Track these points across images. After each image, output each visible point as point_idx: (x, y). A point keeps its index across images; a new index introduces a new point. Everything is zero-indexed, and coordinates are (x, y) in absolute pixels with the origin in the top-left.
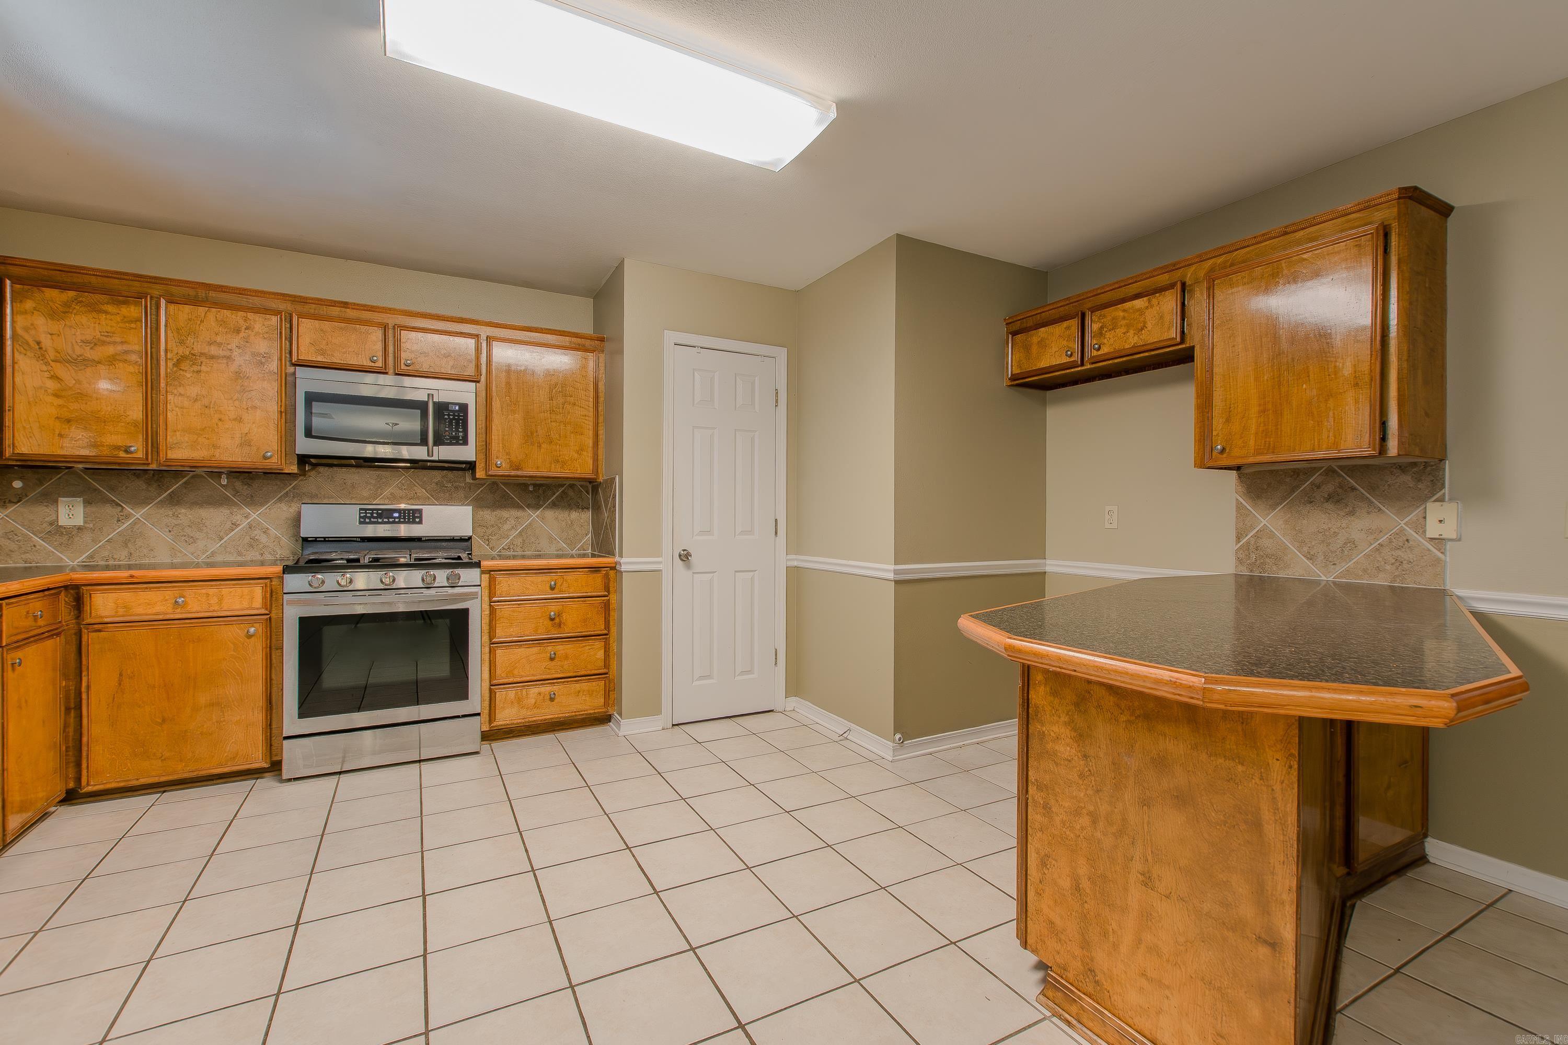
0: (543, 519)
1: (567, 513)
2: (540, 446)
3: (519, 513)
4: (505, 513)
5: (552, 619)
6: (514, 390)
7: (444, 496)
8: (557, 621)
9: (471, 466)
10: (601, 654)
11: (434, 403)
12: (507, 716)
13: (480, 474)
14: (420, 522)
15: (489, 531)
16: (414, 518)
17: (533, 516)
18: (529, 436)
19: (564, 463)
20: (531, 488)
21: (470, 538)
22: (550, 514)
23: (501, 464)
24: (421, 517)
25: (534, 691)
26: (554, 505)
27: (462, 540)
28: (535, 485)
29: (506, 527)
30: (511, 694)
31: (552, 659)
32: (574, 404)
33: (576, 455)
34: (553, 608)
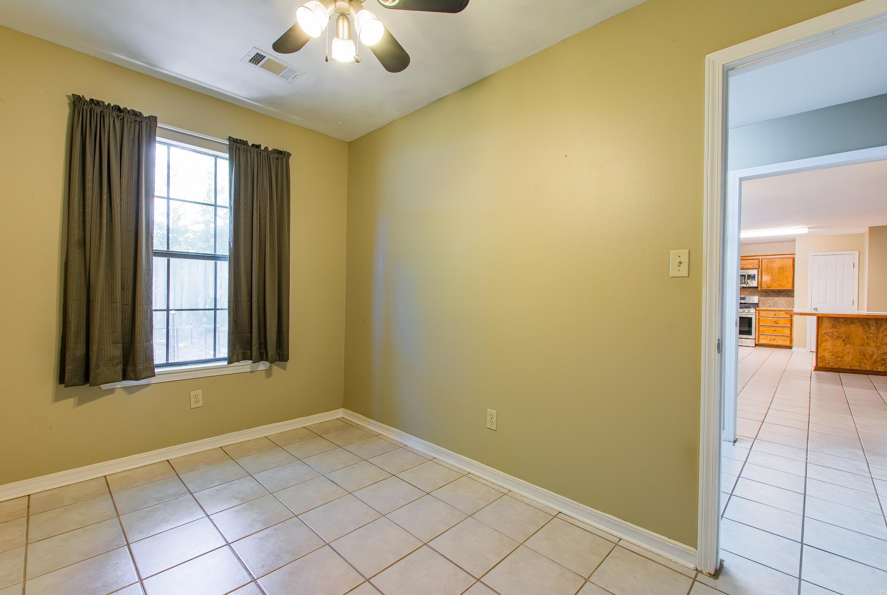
0: (780, 300)
1: (787, 298)
2: (775, 282)
3: (773, 298)
4: (768, 298)
5: (775, 322)
6: (768, 270)
7: (753, 294)
8: (776, 322)
9: (757, 287)
10: (789, 331)
11: (747, 275)
12: (762, 341)
13: (759, 289)
14: (745, 300)
15: (764, 302)
16: (744, 299)
17: (776, 299)
18: (773, 280)
19: (783, 286)
20: (776, 292)
21: (758, 304)
22: (782, 298)
23: (764, 287)
24: (745, 299)
25: (769, 337)
26: (784, 296)
27: (756, 304)
28: (777, 291)
29: (769, 301)
30: (763, 337)
31: (775, 331)
32: (786, 271)
33: (786, 284)
34: (775, 319)
